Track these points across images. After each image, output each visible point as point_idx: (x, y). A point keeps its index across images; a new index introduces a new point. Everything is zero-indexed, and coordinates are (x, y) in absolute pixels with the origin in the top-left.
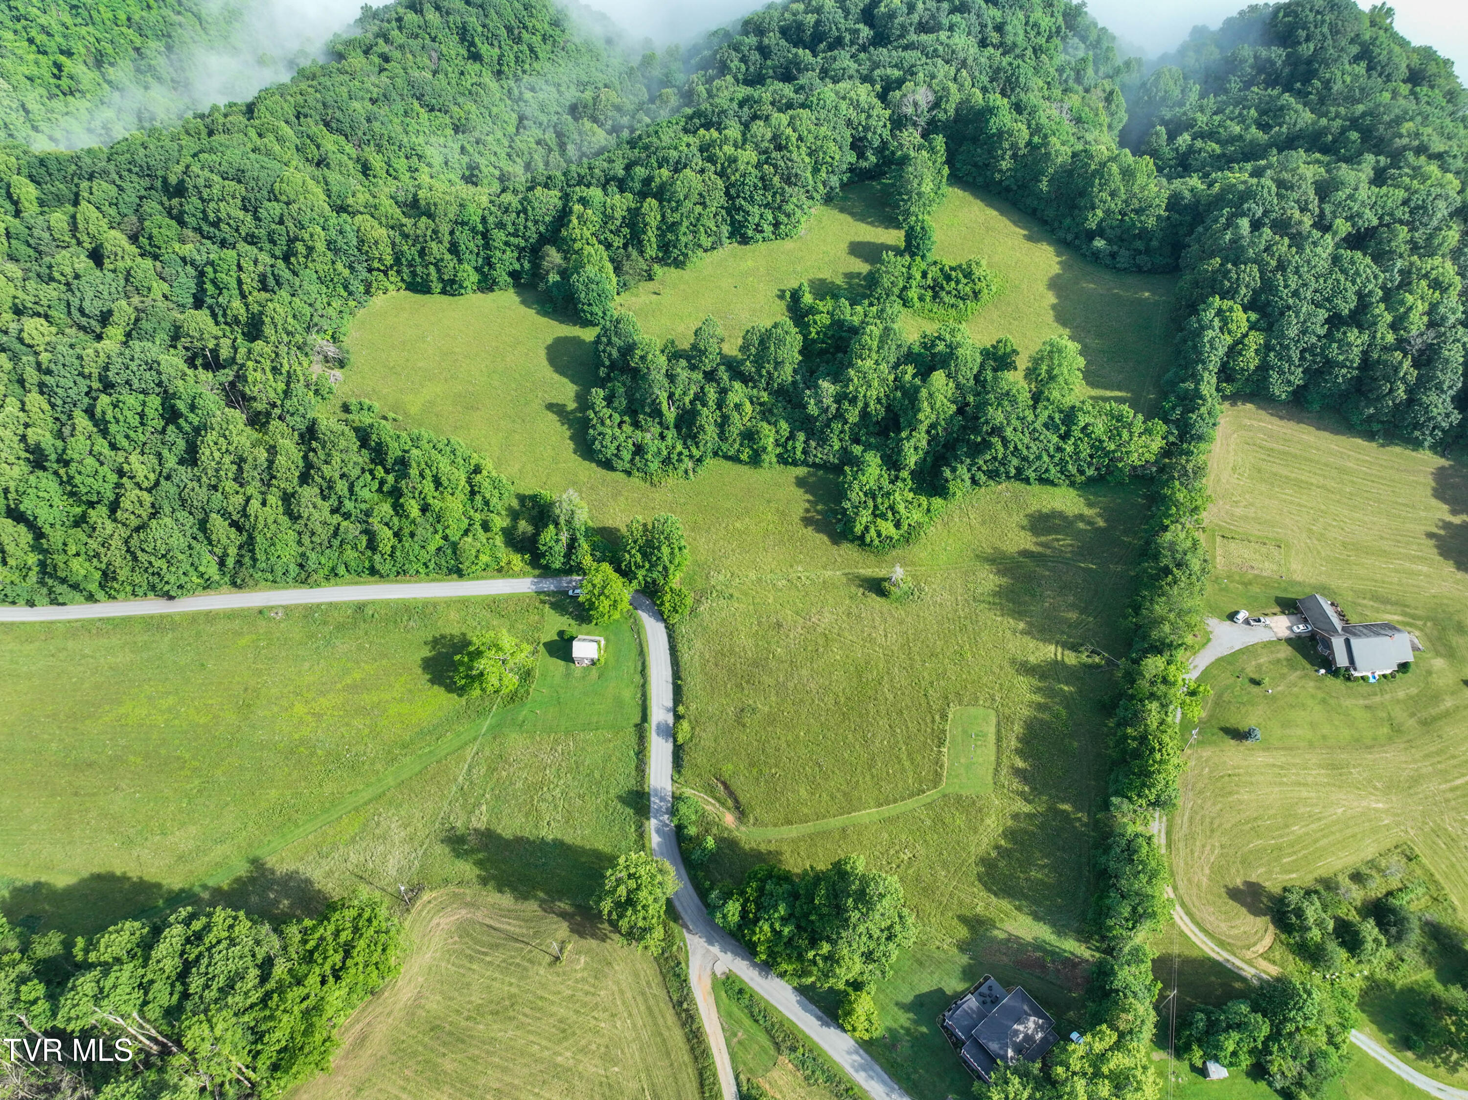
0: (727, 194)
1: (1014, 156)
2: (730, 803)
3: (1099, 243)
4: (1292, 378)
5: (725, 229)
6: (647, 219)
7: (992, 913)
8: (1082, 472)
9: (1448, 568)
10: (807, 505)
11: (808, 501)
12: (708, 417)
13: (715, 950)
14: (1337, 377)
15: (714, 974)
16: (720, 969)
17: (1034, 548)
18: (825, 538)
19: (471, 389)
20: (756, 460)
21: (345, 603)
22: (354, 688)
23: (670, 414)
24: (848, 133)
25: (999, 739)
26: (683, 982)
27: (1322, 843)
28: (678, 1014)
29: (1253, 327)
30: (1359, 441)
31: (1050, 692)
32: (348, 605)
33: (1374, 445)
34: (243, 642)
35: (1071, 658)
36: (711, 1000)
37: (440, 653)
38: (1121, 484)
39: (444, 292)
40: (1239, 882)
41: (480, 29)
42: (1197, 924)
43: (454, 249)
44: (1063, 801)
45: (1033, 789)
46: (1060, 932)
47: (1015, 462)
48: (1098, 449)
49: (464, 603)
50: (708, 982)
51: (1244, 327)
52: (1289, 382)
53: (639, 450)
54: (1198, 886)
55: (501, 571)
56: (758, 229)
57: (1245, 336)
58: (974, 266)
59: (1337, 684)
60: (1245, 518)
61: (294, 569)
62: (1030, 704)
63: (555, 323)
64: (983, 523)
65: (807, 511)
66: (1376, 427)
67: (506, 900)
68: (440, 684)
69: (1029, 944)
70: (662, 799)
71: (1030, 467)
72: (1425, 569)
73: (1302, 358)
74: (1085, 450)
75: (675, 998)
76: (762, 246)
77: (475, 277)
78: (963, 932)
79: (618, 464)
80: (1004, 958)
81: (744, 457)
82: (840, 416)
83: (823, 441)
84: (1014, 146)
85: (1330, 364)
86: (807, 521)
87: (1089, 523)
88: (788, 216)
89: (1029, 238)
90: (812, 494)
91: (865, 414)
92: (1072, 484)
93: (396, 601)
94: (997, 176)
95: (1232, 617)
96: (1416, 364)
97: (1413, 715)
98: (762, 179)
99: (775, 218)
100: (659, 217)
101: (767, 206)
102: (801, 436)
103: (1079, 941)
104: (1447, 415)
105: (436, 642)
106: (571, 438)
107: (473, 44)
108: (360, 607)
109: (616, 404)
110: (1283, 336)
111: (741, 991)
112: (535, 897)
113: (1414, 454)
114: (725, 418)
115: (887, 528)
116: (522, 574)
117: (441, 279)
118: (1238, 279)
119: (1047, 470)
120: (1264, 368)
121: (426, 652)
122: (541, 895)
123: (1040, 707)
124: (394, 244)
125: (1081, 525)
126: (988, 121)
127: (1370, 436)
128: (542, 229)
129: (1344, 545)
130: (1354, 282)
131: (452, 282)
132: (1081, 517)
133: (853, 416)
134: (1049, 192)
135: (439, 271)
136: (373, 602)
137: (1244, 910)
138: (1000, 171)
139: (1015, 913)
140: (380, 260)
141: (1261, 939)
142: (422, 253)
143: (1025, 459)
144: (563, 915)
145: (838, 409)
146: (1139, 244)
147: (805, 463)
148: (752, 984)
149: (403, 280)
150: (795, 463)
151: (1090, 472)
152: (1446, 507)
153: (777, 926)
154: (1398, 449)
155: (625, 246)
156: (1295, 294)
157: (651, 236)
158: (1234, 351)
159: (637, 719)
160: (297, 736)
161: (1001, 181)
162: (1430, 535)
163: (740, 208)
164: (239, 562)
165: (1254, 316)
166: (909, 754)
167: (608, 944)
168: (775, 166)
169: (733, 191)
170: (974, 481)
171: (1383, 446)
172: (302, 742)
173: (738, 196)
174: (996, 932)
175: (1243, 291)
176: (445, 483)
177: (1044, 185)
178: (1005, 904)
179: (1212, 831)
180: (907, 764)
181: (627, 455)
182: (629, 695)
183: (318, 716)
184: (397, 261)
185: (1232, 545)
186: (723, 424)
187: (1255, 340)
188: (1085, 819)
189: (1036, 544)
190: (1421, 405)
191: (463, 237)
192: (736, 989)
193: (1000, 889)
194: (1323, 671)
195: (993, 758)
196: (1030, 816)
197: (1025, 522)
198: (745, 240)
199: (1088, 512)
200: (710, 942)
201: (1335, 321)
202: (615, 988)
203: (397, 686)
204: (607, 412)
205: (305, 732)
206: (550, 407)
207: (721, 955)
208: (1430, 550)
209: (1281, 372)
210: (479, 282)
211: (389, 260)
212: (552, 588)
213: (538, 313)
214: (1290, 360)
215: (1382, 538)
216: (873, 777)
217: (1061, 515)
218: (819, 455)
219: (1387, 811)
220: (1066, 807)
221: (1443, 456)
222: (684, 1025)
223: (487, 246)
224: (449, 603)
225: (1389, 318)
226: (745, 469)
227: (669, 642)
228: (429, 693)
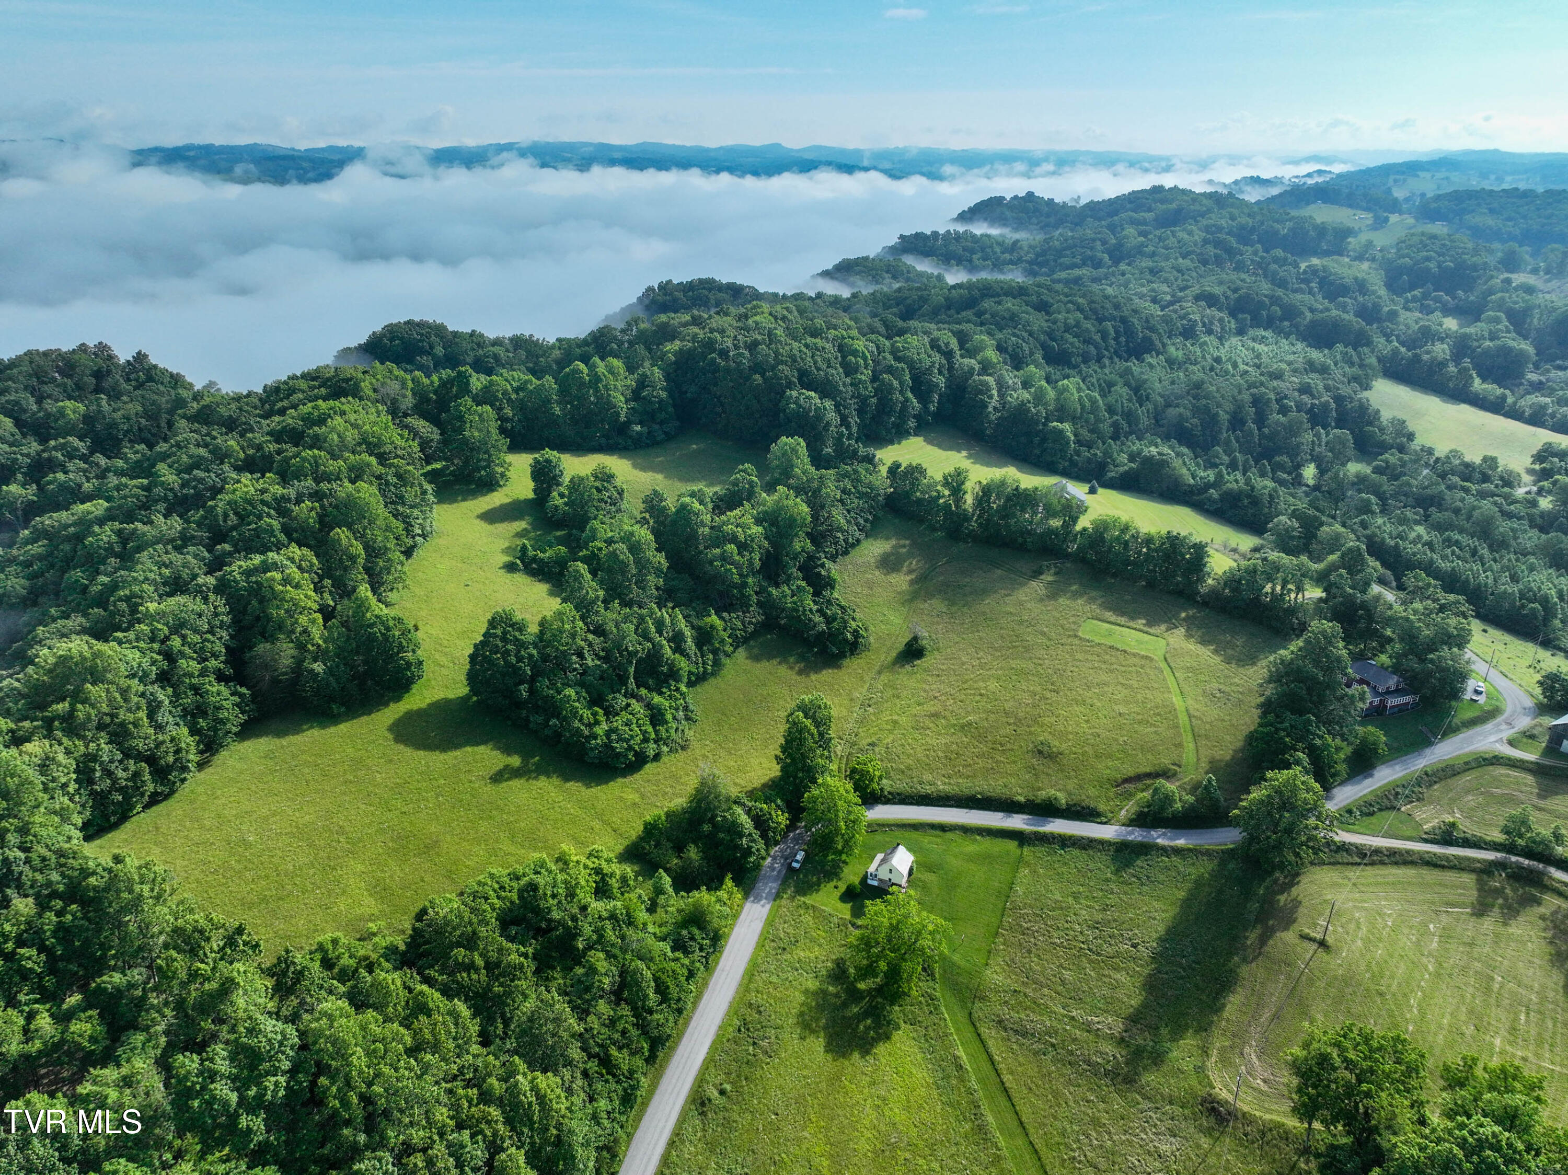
3: (637, 428)
8: (867, 521)
10: (785, 665)
11: (780, 663)
17: (912, 577)
18: (830, 670)
25: (1117, 624)
28: (1373, 864)
31: (1078, 593)
35: (1048, 579)
37: (825, 1028)
44: (1178, 614)
45: (1166, 622)
46: (1284, 646)
62: (1088, 603)
65: (791, 668)
66: (894, 432)
70: (1130, 833)
81: (710, 667)
83: (745, 605)
86: (803, 673)
87: (904, 546)
90: (773, 658)
111: (1350, 812)
121: (818, 1044)
123: (1091, 600)
125: (903, 550)
132: (894, 547)
136: (699, 1082)
144: (1267, 936)
147: (740, 642)
151: (870, 517)
159: (1012, 845)
167: (1304, 900)
180: (1131, 669)
182: (974, 846)
189: (907, 575)
192: (1347, 815)
193: (1249, 659)
195: (1134, 631)
196: (1189, 631)
197: (883, 571)
199: (893, 543)
206: (499, 778)
210: (200, 745)
213: (323, 727)
216: (1141, 689)
217: (888, 553)
220: (1183, 615)
222: (1382, 863)
226: (712, 681)
227: (911, 804)
228: (884, 1061)
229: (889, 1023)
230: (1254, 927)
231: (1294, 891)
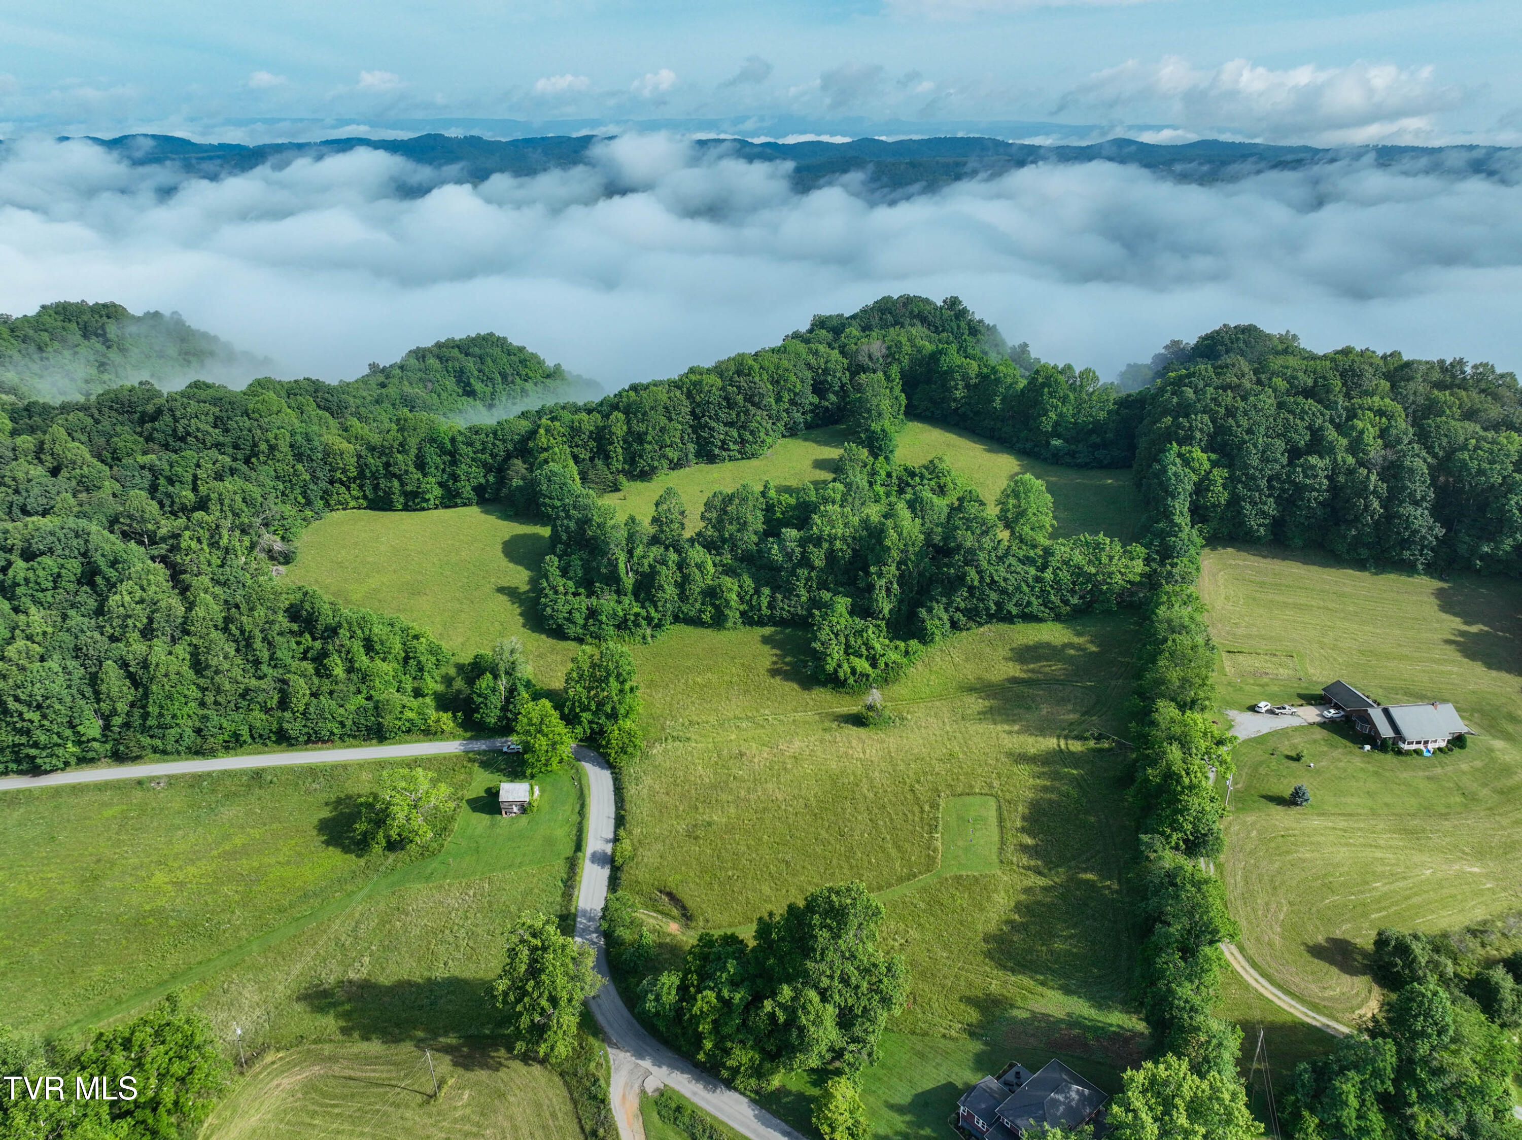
0: (693, 413)
1: (967, 386)
2: (675, 912)
3: (1056, 442)
4: (1266, 508)
5: (692, 447)
6: (614, 429)
7: (1010, 991)
8: (1066, 602)
9: (1478, 668)
10: (775, 659)
11: (776, 655)
12: (667, 577)
13: (647, 1064)
14: (1309, 500)
15: (643, 1092)
16: (652, 1085)
17: (1023, 675)
18: (796, 686)
19: (420, 578)
20: (719, 621)
21: (241, 770)
22: (232, 855)
23: (629, 581)
24: (809, 374)
25: (1001, 820)
26: (601, 1102)
27: (1416, 900)
29: (1214, 464)
30: (1351, 571)
31: (1056, 776)
32: (243, 772)
33: (1367, 574)
34: (108, 813)
35: (1076, 746)
36: (638, 1125)
37: (341, 813)
38: (1108, 612)
39: (406, 508)
40: (1320, 939)
41: (476, 373)
42: (1280, 987)
43: (421, 465)
44: (1085, 871)
45: (1047, 863)
46: (1100, 1004)
47: (994, 596)
48: (1079, 575)
49: (381, 765)
50: (633, 1103)
51: (1207, 466)
52: (1263, 512)
53: (593, 613)
54: (1270, 944)
55: (429, 733)
56: (724, 446)
57: (1208, 473)
58: (936, 461)
59: (1389, 759)
60: (1249, 637)
61: (189, 737)
62: (1034, 787)
63: (516, 525)
64: (967, 659)
65: (774, 663)
66: (1364, 553)
67: (375, 1047)
68: (336, 845)
69: (1062, 1021)
70: (590, 919)
71: (1010, 599)
72: (1455, 669)
73: (1270, 487)
74: (1065, 576)
75: (588, 1128)
76: (729, 465)
77: (438, 491)
78: (973, 1015)
79: (572, 630)
80: (1032, 1040)
81: (706, 617)
82: (805, 562)
83: (789, 591)
84: (965, 377)
85: (1300, 489)
86: (774, 672)
87: (1081, 649)
88: (752, 433)
89: (989, 451)
90: (779, 649)
91: (831, 556)
92: (1058, 618)
93: (302, 767)
94: (953, 405)
95: (1253, 709)
96: (1382, 477)
97: (1485, 785)
98: (726, 399)
99: (740, 435)
100: (625, 428)
101: (731, 424)
102: (766, 591)
103: (1128, 1012)
104: (1431, 529)
105: (339, 801)
106: (521, 614)
107: (468, 384)
108: (257, 775)
109: (571, 574)
110: (1246, 466)
111: (678, 1109)
112: (411, 1038)
113: (1410, 579)
114: (686, 579)
115: (862, 665)
116: (454, 737)
117: (405, 494)
118: (1191, 426)
119: (1029, 604)
120: (1235, 501)
121: (326, 813)
122: (420, 1034)
123: (1045, 789)
124: (359, 457)
125: (1072, 652)
126: (939, 360)
127: (1360, 565)
128: (510, 447)
129: (1361, 652)
130: (1302, 419)
131: (414, 495)
132: (1071, 645)
133: (818, 558)
134: (1003, 410)
135: (402, 484)
136: (274, 768)
137: (1334, 970)
138: (955, 400)
139: (1040, 989)
140: (344, 471)
141: (1366, 1000)
142: (387, 465)
143: (1004, 592)
144: (447, 1050)
145: (803, 554)
146: (1095, 439)
147: (771, 621)
148: (696, 1100)
149: (365, 497)
150: (761, 623)
151: (1075, 601)
152: (1458, 619)
153: (726, 994)
154: (1392, 576)
155: (592, 459)
156: (1249, 431)
157: (617, 451)
158: (1201, 488)
159: (569, 852)
160: (148, 907)
161: (957, 409)
162: (1448, 642)
163: (706, 425)
164: (127, 725)
165: (1214, 456)
166: (895, 843)
167: (502, 1073)
168: (739, 387)
169: (698, 411)
170: (954, 625)
171: (1376, 574)
172: (152, 913)
173: (703, 416)
174: (1015, 1012)
175: (1198, 435)
176: (378, 647)
177: (997, 403)
178: (1025, 980)
179: (1275, 888)
180: (893, 852)
181: (579, 618)
182: (563, 835)
183: (180, 885)
184: (361, 475)
185: (1240, 658)
186: (682, 585)
187: (1219, 475)
188: (1116, 887)
189: (1026, 671)
190: (1400, 517)
191: (431, 452)
192: (673, 1106)
193: (1019, 964)
194: (1368, 747)
195: (996, 838)
196: (1045, 889)
197: (1010, 654)
198: (711, 459)
199: (1077, 640)
200: (640, 1055)
201: (1294, 453)
202: (506, 1124)
203: (285, 849)
204: (561, 582)
205: (161, 902)
206: (501, 590)
207: (654, 1070)
208: (1452, 653)
209: (1254, 504)
210: (442, 498)
211: (353, 472)
212: (484, 747)
213: (498, 518)
214: (1258, 489)
215: (1400, 645)
216: (852, 867)
217: (1048, 645)
218: (785, 608)
219: (1487, 876)
220: (1090, 876)
221: (1441, 579)
223: (454, 463)
224: (361, 766)
225: (1344, 442)
226: (708, 632)
227: (615, 784)
228: (323, 855)
229: (362, 849)
230: (459, 1038)
231: (517, 1065)
